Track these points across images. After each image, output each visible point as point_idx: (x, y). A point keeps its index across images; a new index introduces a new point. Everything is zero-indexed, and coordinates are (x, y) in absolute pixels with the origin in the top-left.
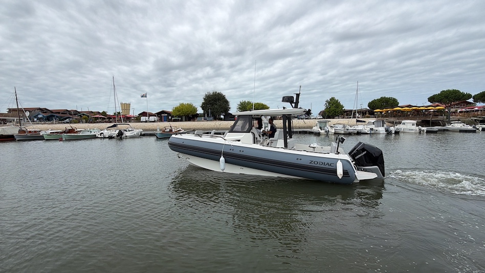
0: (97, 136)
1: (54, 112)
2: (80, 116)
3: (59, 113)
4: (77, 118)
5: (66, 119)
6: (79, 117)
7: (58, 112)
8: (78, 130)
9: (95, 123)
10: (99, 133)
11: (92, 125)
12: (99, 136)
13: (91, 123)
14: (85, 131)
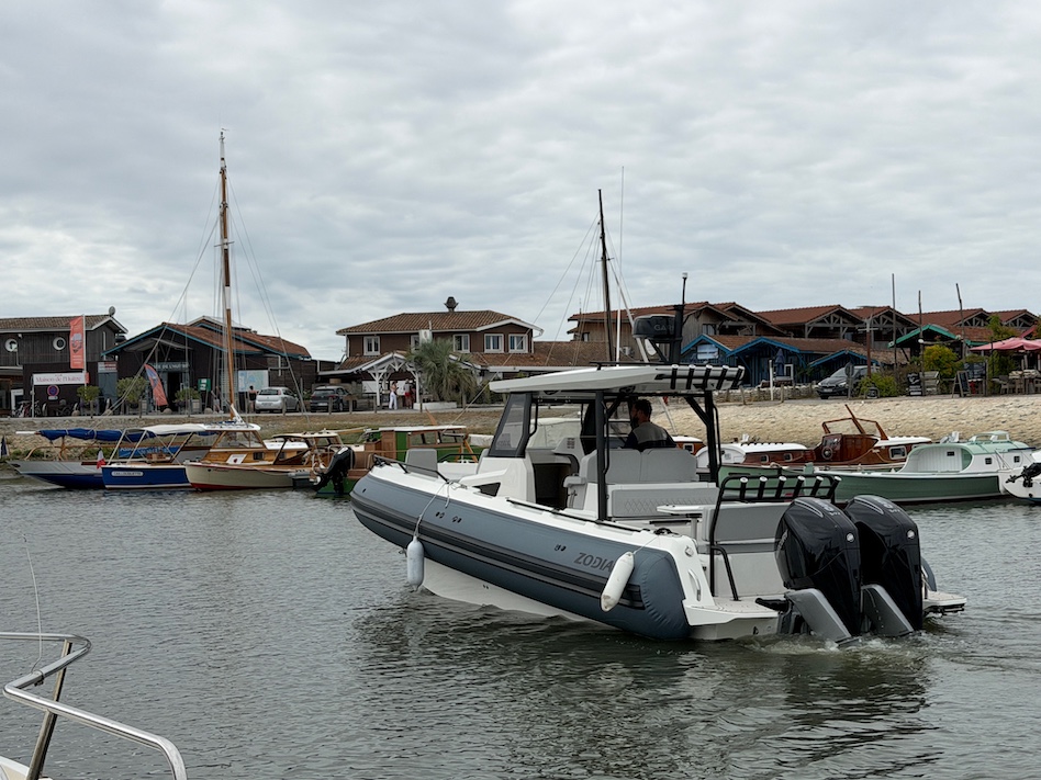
0: (1003, 485)
1: (774, 323)
2: (912, 345)
3: (797, 330)
4: (890, 357)
5: (830, 367)
6: (902, 357)
7: (793, 325)
8: (893, 441)
9: (996, 391)
10: (1018, 469)
11: (975, 409)
12: (1018, 489)
13: (975, 390)
14: (935, 445)
